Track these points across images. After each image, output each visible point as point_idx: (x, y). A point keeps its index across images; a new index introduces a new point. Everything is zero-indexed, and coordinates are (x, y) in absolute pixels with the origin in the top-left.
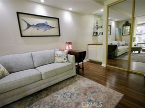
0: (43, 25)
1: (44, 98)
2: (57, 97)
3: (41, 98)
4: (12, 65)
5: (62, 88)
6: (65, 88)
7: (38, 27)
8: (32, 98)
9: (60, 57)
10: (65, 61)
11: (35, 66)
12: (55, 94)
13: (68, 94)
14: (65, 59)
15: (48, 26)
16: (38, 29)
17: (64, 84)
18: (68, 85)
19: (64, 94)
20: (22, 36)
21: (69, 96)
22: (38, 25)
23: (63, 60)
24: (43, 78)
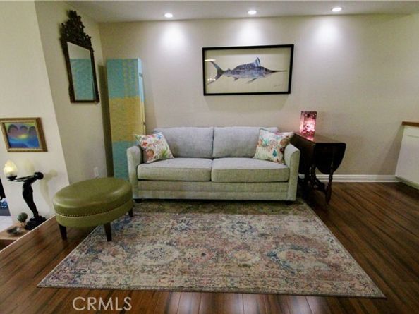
0: (250, 67)
1: (205, 213)
2: (224, 221)
3: (200, 212)
4: (179, 144)
5: (246, 213)
6: (250, 216)
7: (238, 73)
8: (190, 206)
9: (265, 146)
10: (275, 159)
11: (214, 155)
12: (223, 215)
13: (245, 226)
14: (275, 154)
15: (261, 68)
16: (236, 79)
17: (255, 207)
18: (260, 213)
19: (239, 223)
20: (205, 94)
21: (243, 230)
22: (239, 70)
23: (270, 155)
24: (213, 179)
